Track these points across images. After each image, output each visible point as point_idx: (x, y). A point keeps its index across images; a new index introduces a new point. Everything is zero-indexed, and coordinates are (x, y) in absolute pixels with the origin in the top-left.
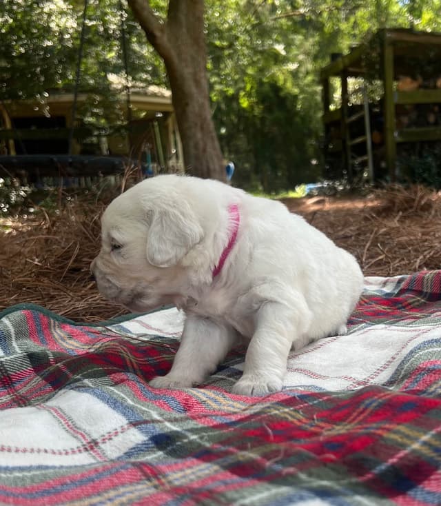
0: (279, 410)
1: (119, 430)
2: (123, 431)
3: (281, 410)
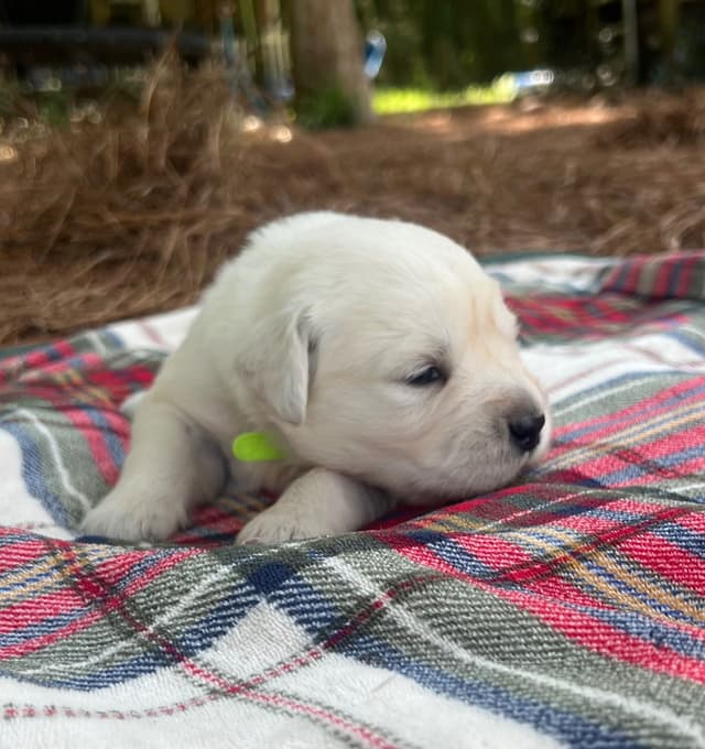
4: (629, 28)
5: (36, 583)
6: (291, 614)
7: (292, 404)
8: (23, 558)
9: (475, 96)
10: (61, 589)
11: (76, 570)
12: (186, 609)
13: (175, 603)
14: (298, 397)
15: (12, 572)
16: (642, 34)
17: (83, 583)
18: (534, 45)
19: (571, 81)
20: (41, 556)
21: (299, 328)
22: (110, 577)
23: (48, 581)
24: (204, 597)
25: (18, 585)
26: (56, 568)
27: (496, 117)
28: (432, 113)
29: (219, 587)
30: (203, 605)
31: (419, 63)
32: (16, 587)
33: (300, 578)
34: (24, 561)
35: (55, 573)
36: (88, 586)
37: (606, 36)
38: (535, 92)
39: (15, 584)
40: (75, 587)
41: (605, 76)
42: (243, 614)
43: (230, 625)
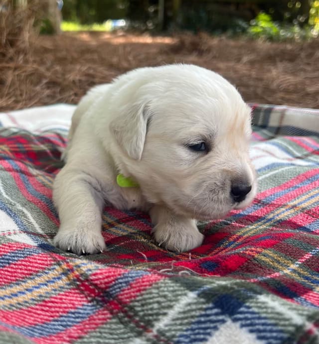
4: (161, 7)
5: (53, 284)
6: (251, 331)
7: (135, 150)
8: (41, 266)
9: (96, 27)
10: (70, 289)
11: (76, 276)
12: (174, 320)
13: (165, 314)
14: (139, 148)
15: (37, 276)
16: (166, 10)
17: (83, 285)
18: (123, 10)
19: (137, 25)
20: (51, 265)
21: (144, 112)
22: (101, 283)
23: (60, 283)
24: (184, 312)
25: (43, 284)
26: (63, 274)
27: (107, 36)
28: (81, 32)
29: (194, 307)
30: (186, 318)
31: (74, 13)
32: (42, 286)
33: (249, 307)
34: (42, 268)
35: (64, 278)
36: (87, 288)
37: (151, 9)
38: (122, 28)
39: (41, 284)
40: (78, 287)
41: (150, 25)
42: (216, 328)
43: (209, 334)
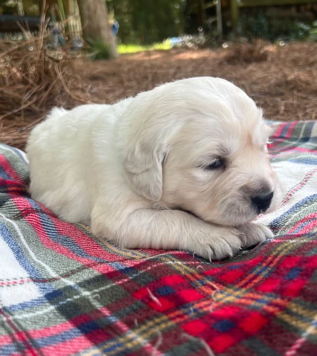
0: (173, 261)
1: (18, 281)
2: (22, 282)
3: (176, 262)
4: (219, 18)
37: (210, 21)
